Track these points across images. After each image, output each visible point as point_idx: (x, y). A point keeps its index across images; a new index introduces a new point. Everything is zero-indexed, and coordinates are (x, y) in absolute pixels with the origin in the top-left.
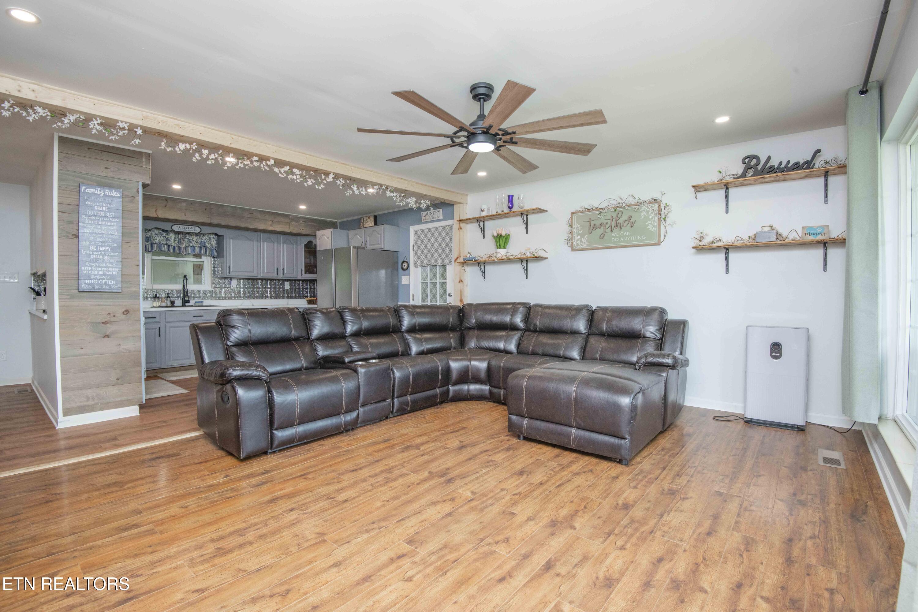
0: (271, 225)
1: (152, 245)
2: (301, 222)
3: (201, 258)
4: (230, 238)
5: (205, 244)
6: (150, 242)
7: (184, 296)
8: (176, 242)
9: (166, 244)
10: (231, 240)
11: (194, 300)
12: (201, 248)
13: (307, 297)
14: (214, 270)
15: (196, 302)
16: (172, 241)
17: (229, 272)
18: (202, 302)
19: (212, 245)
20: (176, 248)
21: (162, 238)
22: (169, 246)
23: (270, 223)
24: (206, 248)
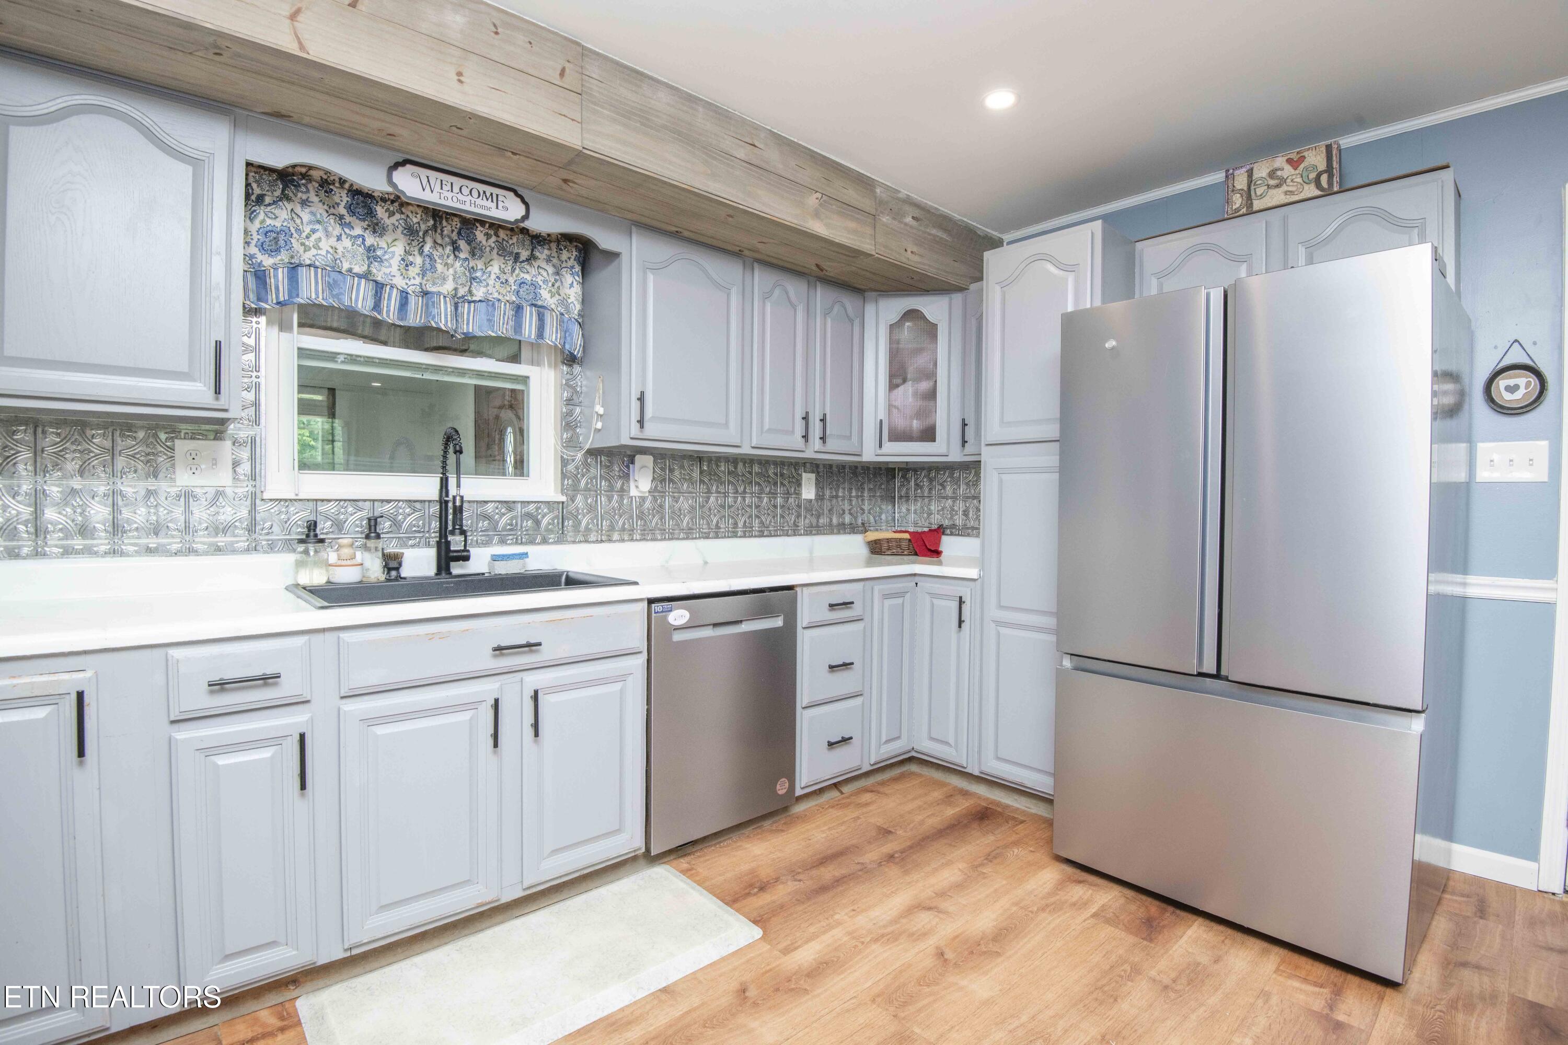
0: (816, 215)
1: (294, 269)
2: (909, 220)
3: (515, 358)
4: (646, 268)
5: (536, 296)
6: (284, 256)
7: (443, 533)
8: (414, 271)
9: (366, 276)
10: (651, 277)
11: (487, 543)
12: (518, 309)
13: (864, 529)
14: (570, 413)
15: (495, 558)
16: (395, 262)
17: (641, 422)
18: (525, 555)
19: (564, 302)
20: (412, 300)
21: (347, 243)
22: (379, 287)
23: (812, 200)
24: (541, 311)
